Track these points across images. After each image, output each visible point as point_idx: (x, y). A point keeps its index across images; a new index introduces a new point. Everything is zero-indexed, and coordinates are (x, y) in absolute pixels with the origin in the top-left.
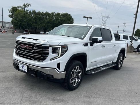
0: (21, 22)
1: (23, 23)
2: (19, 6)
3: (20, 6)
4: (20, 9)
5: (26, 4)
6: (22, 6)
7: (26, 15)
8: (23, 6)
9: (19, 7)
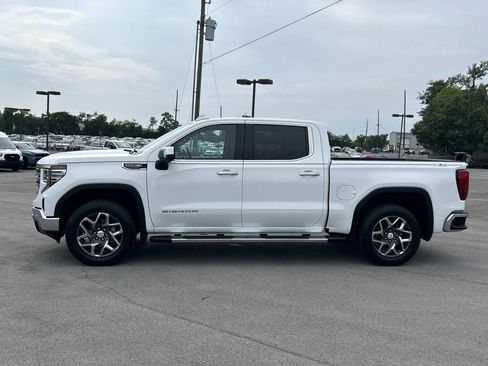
0: (442, 131)
1: (451, 133)
2: (453, 75)
3: (459, 76)
4: (458, 85)
5: (478, 66)
6: (465, 74)
7: (465, 103)
8: (470, 72)
9: (453, 80)
